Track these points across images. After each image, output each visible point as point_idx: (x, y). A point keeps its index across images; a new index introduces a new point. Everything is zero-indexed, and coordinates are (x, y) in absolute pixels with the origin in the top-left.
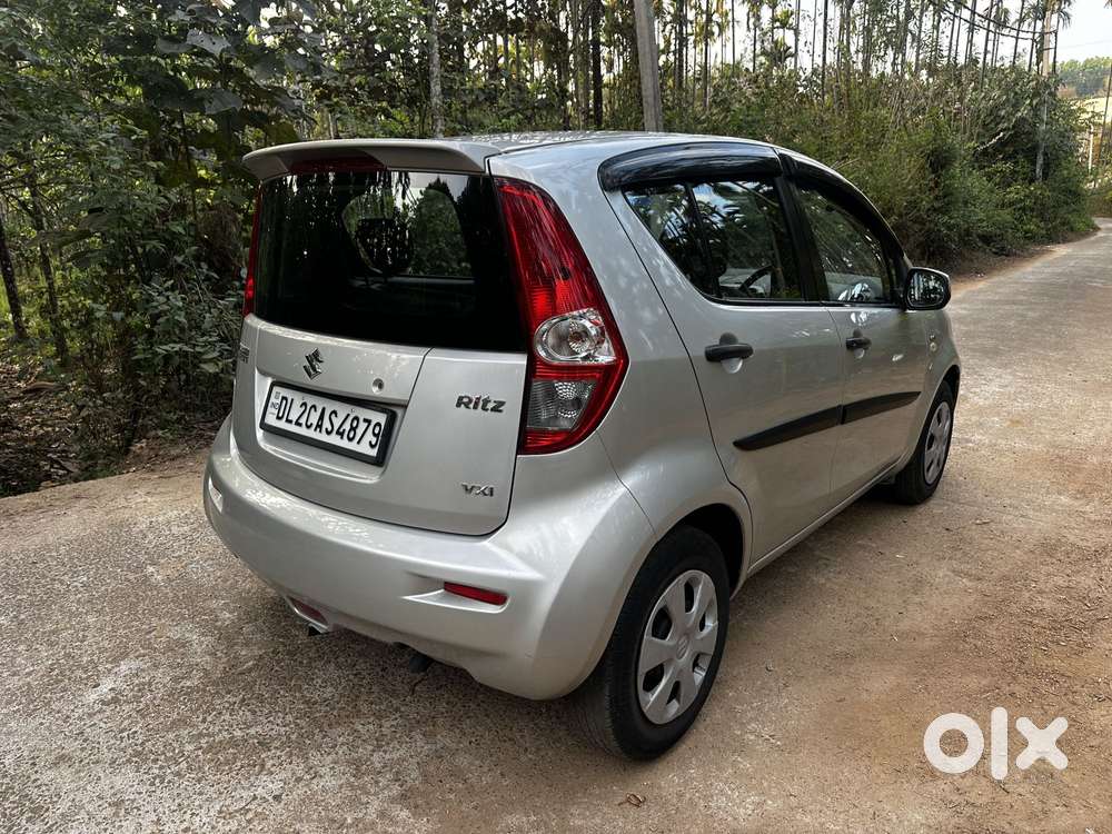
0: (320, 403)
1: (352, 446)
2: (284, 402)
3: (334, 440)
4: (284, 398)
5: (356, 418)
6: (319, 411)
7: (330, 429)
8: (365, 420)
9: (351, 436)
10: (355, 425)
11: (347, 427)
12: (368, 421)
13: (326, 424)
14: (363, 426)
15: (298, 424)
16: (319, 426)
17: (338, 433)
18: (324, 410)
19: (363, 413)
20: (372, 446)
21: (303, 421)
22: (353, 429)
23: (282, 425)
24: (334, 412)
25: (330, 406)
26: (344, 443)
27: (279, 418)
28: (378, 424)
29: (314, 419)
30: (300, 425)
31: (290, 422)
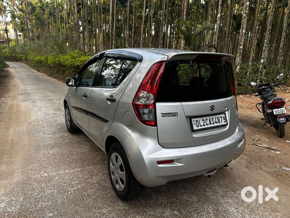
0: (208, 118)
1: (220, 124)
2: (197, 122)
3: (216, 125)
4: (196, 121)
5: (218, 118)
6: (209, 120)
7: (213, 123)
8: (220, 117)
9: (219, 122)
10: (218, 119)
11: (217, 120)
12: (221, 117)
13: (212, 122)
14: (220, 119)
15: (204, 125)
16: (210, 123)
17: (216, 123)
18: (209, 119)
19: (219, 116)
20: (225, 122)
21: (205, 124)
22: (219, 120)
23: (200, 128)
24: (212, 118)
25: (211, 118)
26: (218, 124)
27: (197, 126)
28: (224, 117)
29: (208, 122)
30: (205, 125)
31: (202, 126)
